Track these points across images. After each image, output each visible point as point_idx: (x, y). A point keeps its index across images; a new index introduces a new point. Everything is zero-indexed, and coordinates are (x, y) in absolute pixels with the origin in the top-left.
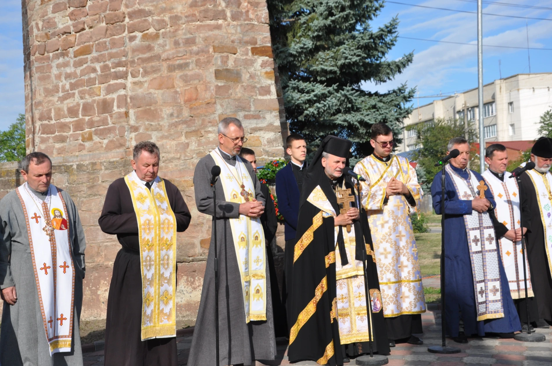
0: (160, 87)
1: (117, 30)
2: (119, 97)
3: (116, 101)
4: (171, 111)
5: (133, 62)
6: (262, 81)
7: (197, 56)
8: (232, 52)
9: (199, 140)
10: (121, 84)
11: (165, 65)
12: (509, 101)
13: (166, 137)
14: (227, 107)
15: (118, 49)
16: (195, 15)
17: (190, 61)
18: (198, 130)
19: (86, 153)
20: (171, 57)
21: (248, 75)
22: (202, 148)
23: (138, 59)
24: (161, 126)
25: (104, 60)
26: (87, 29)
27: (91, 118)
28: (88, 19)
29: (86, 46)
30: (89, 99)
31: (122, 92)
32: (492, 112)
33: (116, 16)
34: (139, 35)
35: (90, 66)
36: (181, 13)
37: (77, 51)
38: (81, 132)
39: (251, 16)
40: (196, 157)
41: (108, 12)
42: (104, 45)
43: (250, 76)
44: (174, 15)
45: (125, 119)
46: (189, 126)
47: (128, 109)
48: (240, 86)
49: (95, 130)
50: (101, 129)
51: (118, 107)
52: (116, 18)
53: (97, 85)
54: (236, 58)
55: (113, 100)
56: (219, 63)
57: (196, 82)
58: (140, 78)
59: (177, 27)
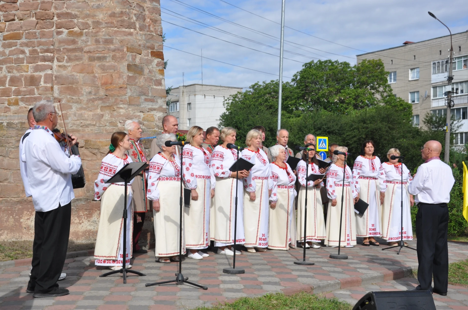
0: (81, 71)
1: (47, 25)
2: (46, 75)
3: (43, 78)
4: (90, 90)
5: (59, 50)
6: (157, 76)
7: (114, 53)
8: (139, 53)
9: (111, 113)
10: (49, 65)
11: (86, 56)
12: (188, 103)
13: (85, 109)
14: (134, 91)
15: (47, 39)
16: (113, 23)
17: (108, 55)
18: (112, 105)
19: (12, 114)
20: (92, 50)
21: (148, 71)
22: (114, 119)
23: (63, 49)
24: (81, 100)
25: (34, 46)
26: (17, 21)
27: (18, 88)
28: (19, 13)
29: (15, 33)
30: (16, 74)
31: (49, 72)
32: (176, 109)
33: (47, 14)
34: (66, 31)
35: (19, 49)
36: (102, 20)
37: (6, 35)
38: (7, 98)
39: (152, 29)
40: (109, 125)
41: (39, 10)
42: (34, 34)
43: (149, 71)
44: (96, 20)
45: (51, 92)
46: (104, 102)
47: (54, 85)
48: (143, 77)
49: (22, 98)
50: (27, 98)
51: (45, 82)
52: (46, 16)
53: (25, 64)
54: (141, 58)
55: (41, 77)
56: (130, 59)
57: (112, 71)
58: (64, 63)
59: (98, 30)
